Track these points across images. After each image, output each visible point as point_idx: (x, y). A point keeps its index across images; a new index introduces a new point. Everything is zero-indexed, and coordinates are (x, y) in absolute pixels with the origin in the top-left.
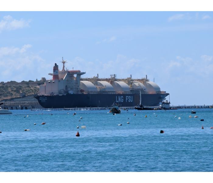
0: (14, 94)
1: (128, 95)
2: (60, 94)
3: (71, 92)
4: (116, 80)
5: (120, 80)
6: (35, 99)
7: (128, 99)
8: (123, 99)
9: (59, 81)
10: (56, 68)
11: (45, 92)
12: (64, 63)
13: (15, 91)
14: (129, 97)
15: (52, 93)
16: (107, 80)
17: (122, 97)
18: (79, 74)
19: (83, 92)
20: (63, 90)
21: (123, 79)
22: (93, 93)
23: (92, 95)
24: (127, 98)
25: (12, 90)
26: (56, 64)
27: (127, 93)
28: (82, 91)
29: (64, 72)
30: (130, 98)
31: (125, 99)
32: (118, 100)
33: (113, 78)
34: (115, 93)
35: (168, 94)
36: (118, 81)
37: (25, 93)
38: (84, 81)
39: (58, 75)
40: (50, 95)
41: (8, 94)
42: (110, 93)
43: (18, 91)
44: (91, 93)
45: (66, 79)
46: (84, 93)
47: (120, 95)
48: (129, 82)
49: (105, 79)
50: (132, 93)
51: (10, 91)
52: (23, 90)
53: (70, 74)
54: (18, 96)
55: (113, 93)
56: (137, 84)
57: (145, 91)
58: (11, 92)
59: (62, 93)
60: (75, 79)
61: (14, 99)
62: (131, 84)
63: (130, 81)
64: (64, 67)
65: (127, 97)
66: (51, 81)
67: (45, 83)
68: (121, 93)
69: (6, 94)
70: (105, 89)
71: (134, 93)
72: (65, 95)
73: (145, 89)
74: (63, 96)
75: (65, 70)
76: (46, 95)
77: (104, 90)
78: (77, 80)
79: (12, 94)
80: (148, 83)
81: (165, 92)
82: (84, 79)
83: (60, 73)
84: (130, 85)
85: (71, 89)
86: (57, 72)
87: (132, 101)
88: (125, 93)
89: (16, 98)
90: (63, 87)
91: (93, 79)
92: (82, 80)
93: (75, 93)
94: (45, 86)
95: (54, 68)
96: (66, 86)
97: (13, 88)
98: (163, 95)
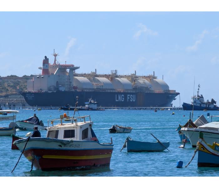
0: (9, 90)
1: (130, 94)
2: (49, 90)
3: (62, 89)
4: (117, 77)
5: (121, 77)
6: (21, 95)
7: (130, 99)
8: (123, 98)
9: (49, 76)
10: (46, 61)
11: (33, 88)
12: (55, 55)
13: (11, 86)
14: (131, 95)
15: (41, 89)
16: (106, 76)
17: (123, 95)
18: (73, 68)
19: (76, 90)
20: (53, 86)
21: (125, 76)
22: (88, 91)
23: (87, 92)
24: (129, 97)
25: (9, 86)
26: (46, 57)
27: (129, 92)
28: (75, 88)
29: (55, 66)
30: (132, 98)
31: (125, 97)
32: (118, 99)
33: (114, 74)
34: (114, 91)
35: (178, 94)
36: (119, 78)
37: (22, 88)
38: (79, 77)
39: (48, 70)
40: (37, 92)
41: (3, 90)
42: (109, 91)
43: (15, 86)
44: (85, 91)
45: (58, 74)
46: (78, 90)
47: (120, 93)
48: (132, 79)
49: (104, 76)
50: (134, 92)
51: (6, 86)
52: (21, 85)
53: (63, 68)
54: (14, 93)
55: (111, 91)
56: (141, 81)
57: (150, 89)
58: (6, 88)
59: (52, 89)
60: (68, 74)
61: (9, 95)
62: (135, 81)
63: (134, 78)
64: (55, 60)
65: (128, 95)
66: (40, 76)
67: (33, 78)
68: (122, 92)
69: (1, 89)
70: (102, 86)
71: (137, 92)
72: (55, 92)
73: (150, 88)
74: (53, 93)
75: (57, 64)
76: (33, 91)
77: (101, 88)
78: (69, 76)
79: (8, 89)
80: (155, 81)
81: (175, 91)
82: (79, 75)
83: (50, 68)
84: (134, 83)
85: (63, 85)
86: (47, 66)
87: (134, 101)
88: (127, 92)
89: (12, 94)
90: (53, 83)
91: (89, 75)
92: (77, 75)
93: (67, 90)
94: (33, 81)
95: (43, 61)
96: (57, 82)
97: (11, 83)
98: (172, 94)
